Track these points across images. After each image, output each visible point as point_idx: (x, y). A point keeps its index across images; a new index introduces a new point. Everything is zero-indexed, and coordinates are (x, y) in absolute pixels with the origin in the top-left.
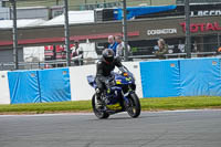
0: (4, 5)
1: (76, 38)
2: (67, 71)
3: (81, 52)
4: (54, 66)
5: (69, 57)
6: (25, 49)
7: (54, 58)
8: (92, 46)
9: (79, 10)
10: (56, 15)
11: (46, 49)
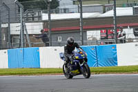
0: (74, 3)
1: (121, 25)
2: (115, 47)
3: (124, 35)
4: (107, 43)
5: (117, 38)
6: (88, 32)
7: (106, 38)
8: (131, 31)
9: (123, 7)
10: (108, 10)
11: (101, 32)
